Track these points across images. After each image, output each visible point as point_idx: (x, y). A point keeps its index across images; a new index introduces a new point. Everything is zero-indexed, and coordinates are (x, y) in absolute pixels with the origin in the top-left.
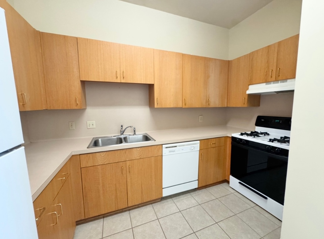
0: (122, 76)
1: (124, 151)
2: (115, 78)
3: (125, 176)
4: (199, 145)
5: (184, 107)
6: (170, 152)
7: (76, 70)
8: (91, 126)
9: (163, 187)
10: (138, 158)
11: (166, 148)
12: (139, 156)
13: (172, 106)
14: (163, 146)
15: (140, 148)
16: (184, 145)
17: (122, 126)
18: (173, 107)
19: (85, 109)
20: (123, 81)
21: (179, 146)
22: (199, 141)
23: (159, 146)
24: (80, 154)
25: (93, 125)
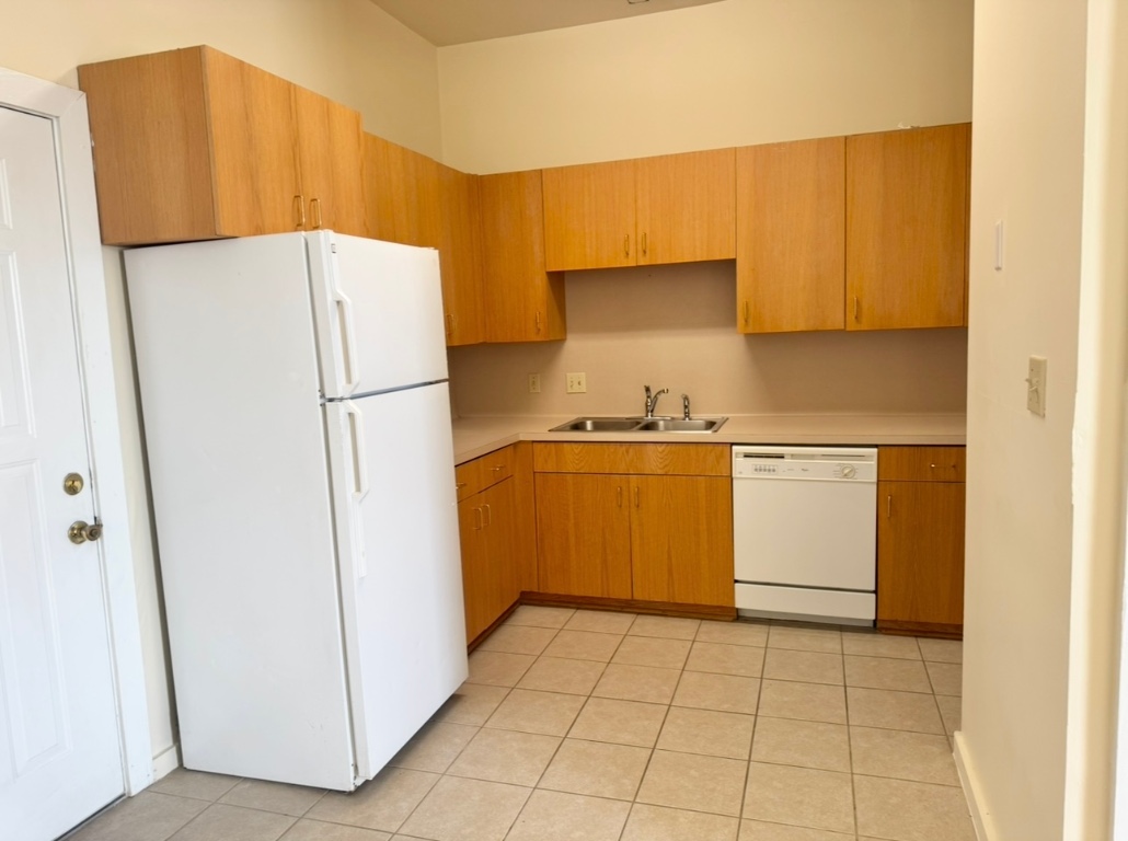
0: (640, 247)
1: (624, 448)
2: (623, 254)
3: (627, 513)
4: (874, 463)
5: (852, 326)
6: (756, 470)
7: (537, 249)
8: (576, 388)
9: (736, 578)
10: (659, 472)
11: (746, 456)
12: (661, 466)
13: (801, 327)
14: (734, 447)
15: (664, 446)
16: (812, 457)
17: (648, 389)
18: (804, 329)
19: (562, 341)
20: (642, 262)
21: (793, 456)
22: (875, 450)
23: (720, 447)
24: (533, 442)
25: (579, 383)
